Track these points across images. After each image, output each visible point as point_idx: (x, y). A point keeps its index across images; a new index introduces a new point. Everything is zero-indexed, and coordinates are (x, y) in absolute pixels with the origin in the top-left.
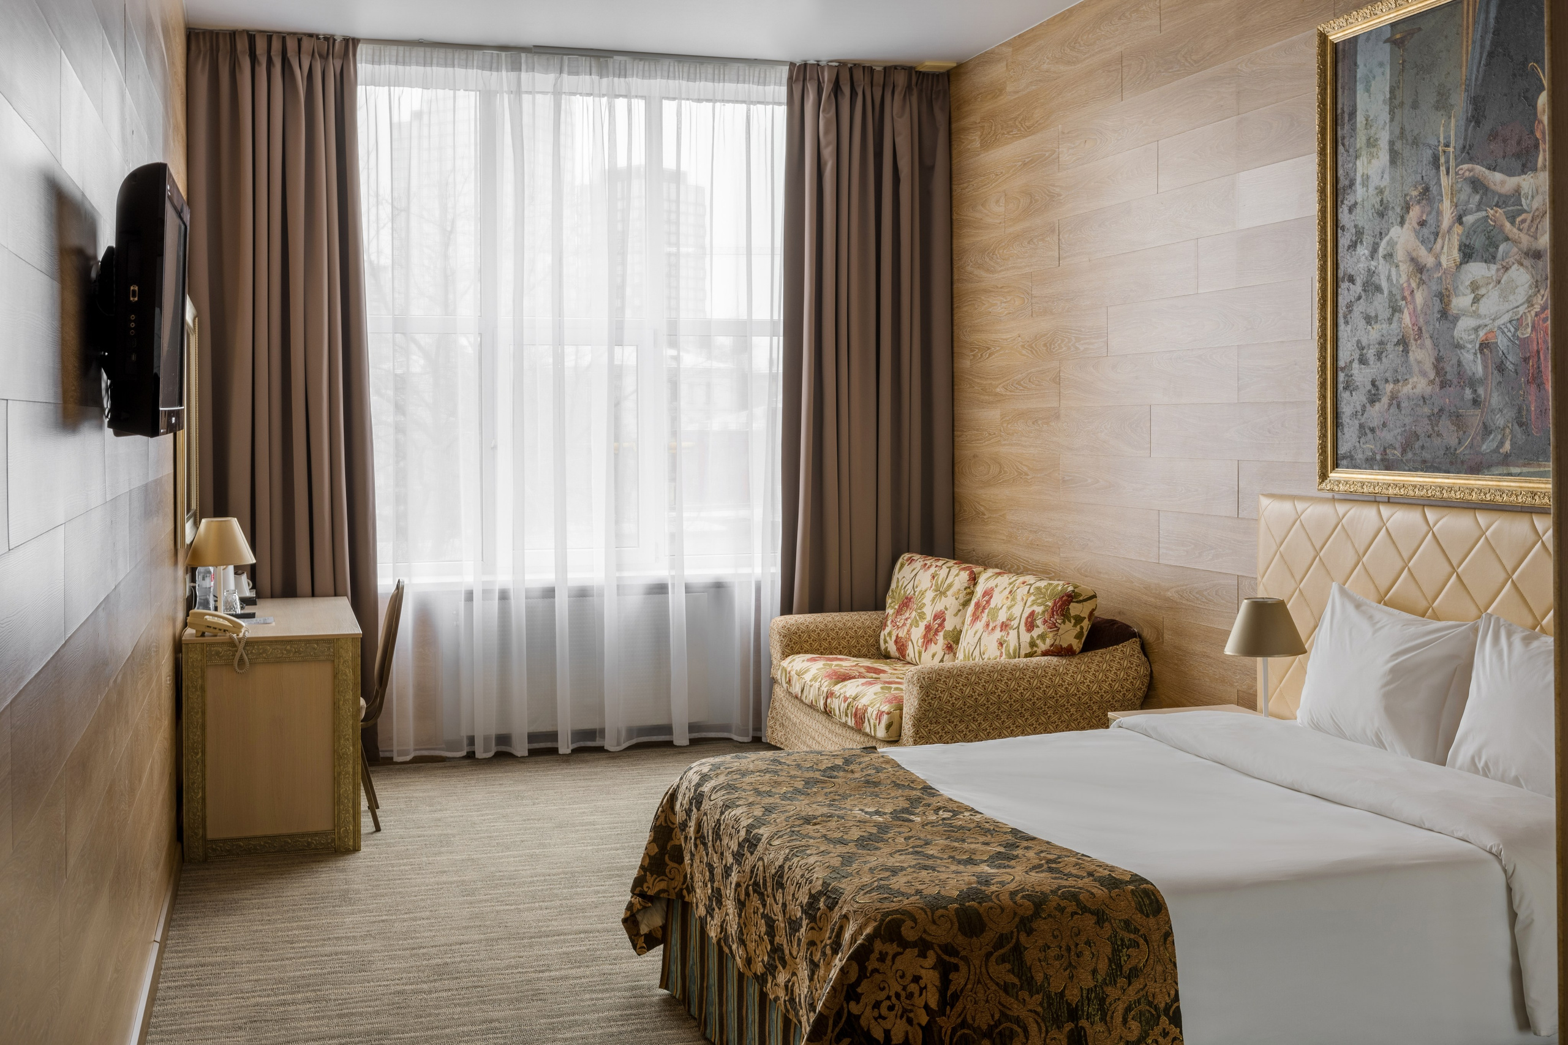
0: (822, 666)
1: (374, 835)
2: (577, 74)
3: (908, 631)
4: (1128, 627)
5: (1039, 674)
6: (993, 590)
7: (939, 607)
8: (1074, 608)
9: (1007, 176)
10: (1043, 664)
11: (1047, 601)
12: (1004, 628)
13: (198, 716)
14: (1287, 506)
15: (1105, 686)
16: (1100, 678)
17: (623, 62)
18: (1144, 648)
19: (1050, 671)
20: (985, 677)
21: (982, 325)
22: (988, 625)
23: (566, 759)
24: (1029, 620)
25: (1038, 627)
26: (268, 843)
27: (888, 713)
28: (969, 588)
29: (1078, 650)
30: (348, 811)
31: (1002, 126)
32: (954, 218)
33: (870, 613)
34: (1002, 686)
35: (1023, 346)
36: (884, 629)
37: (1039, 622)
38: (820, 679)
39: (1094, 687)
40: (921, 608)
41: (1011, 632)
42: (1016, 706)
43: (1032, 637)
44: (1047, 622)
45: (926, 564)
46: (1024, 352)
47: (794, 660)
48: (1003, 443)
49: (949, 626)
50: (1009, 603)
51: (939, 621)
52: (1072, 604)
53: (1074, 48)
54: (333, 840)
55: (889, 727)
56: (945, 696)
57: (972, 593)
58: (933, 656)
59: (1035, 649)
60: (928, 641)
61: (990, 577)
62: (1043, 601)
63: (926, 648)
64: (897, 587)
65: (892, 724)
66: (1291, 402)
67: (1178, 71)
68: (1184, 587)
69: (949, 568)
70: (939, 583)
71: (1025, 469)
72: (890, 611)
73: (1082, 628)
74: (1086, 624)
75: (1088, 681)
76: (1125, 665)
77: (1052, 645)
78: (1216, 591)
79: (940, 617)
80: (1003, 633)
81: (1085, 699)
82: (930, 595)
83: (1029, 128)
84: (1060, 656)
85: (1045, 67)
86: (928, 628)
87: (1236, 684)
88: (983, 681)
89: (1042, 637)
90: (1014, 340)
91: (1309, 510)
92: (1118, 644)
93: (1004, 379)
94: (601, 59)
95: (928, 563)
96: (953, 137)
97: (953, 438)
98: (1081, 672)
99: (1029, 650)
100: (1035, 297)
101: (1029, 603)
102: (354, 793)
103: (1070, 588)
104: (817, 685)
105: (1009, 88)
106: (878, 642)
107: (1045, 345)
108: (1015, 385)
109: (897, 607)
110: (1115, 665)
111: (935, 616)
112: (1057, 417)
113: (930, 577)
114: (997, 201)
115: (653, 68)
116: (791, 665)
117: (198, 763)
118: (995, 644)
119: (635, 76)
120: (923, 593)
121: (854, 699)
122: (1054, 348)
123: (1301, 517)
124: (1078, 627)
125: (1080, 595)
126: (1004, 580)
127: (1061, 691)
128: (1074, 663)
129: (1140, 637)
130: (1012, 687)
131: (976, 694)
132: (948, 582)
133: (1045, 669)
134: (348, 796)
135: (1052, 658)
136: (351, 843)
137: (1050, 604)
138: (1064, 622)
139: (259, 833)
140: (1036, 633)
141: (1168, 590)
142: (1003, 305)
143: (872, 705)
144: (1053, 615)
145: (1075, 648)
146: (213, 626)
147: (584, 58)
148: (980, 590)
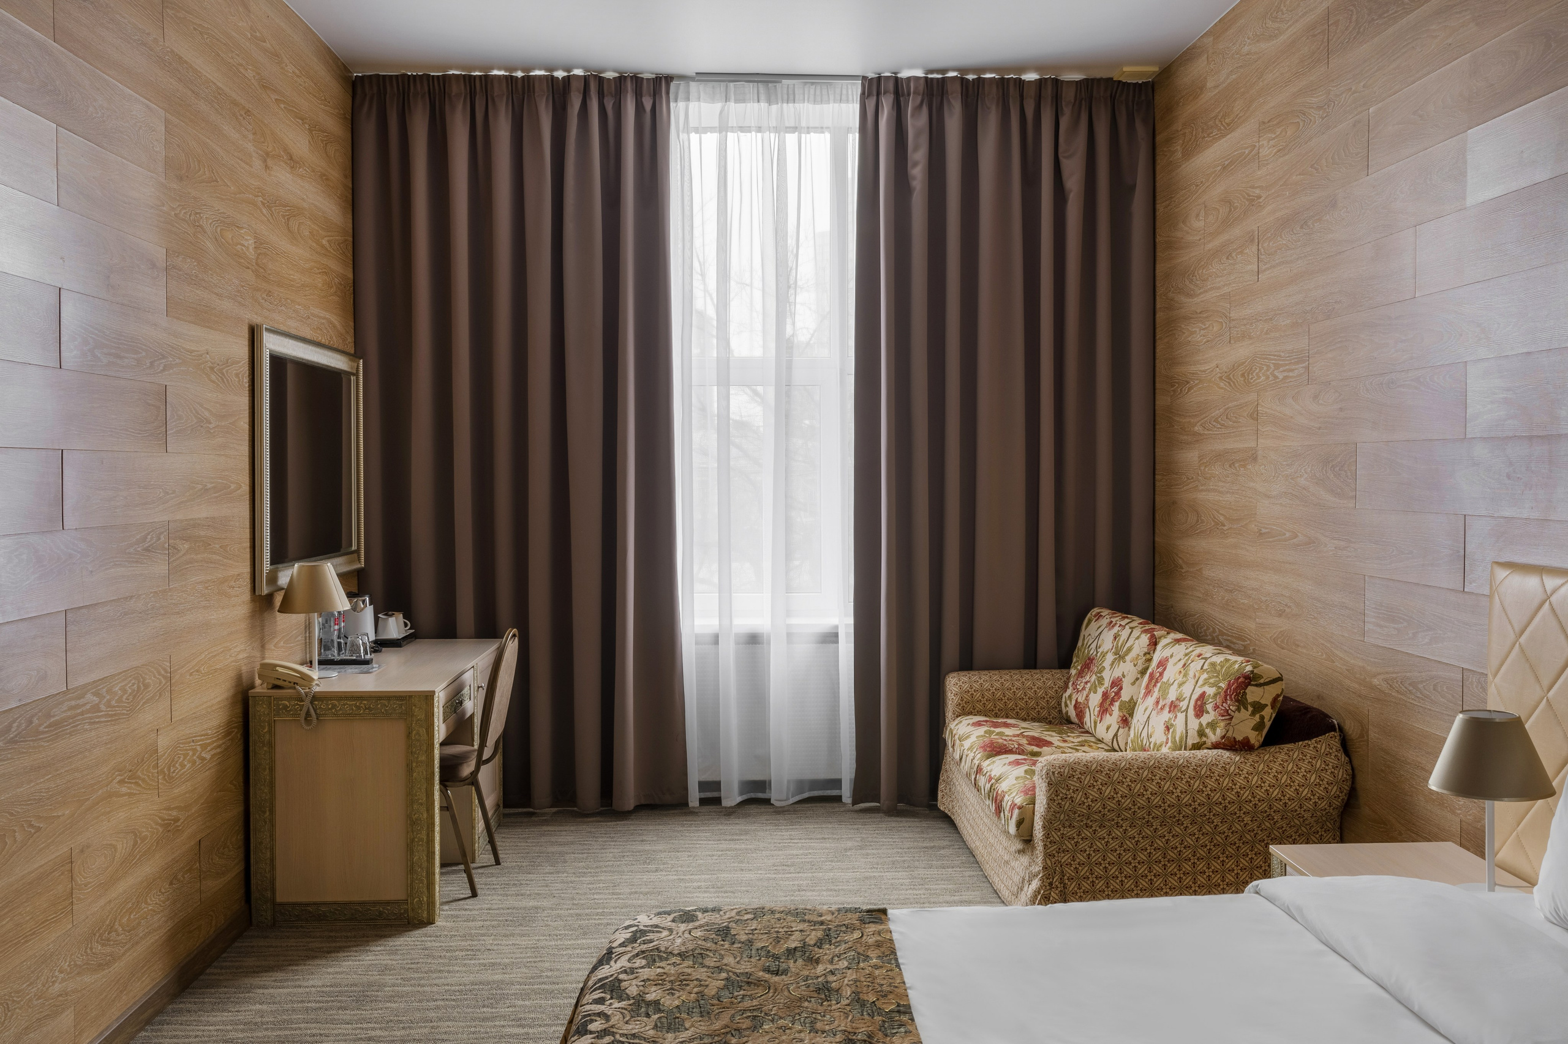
0: (983, 734)
1: (468, 901)
2: (744, 101)
3: (1087, 696)
4: (1326, 716)
5: (1203, 773)
6: (1167, 660)
7: (1117, 673)
8: (1253, 692)
9: (1207, 185)
10: (1209, 761)
11: (1220, 681)
12: (1172, 709)
13: (266, 773)
14: (1532, 582)
15: (1290, 792)
16: (1283, 781)
17: (791, 86)
18: (1345, 745)
19: (1218, 770)
20: (1131, 775)
21: (1181, 357)
22: (1158, 702)
23: (730, 813)
24: (1199, 703)
25: (1208, 712)
26: (338, 910)
27: (1019, 808)
28: (1149, 653)
29: (1257, 744)
30: (421, 881)
31: (1203, 129)
32: (1157, 240)
33: (1054, 671)
34: (1153, 787)
35: (1221, 378)
36: (1066, 691)
37: (1209, 707)
38: (975, 750)
39: (1275, 793)
40: (1101, 672)
41: (1179, 714)
42: (1172, 812)
43: (1201, 725)
44: (1218, 707)
45: (1111, 622)
46: (1222, 385)
47: (961, 722)
48: (1201, 488)
49: (1125, 696)
50: (1180, 679)
51: (1115, 689)
52: (1250, 688)
53: (1276, 18)
54: (406, 911)
55: (1020, 823)
56: (1079, 797)
57: (1150, 660)
58: (1108, 729)
59: (1204, 739)
60: (1104, 710)
61: (1168, 644)
62: (1215, 681)
63: (1101, 719)
64: (1083, 644)
65: (1023, 822)
66: (1539, 436)
67: (1396, 12)
68: (1394, 675)
69: (1132, 628)
70: (1119, 645)
71: (1222, 518)
72: (1073, 672)
73: (1262, 718)
74: (1268, 713)
75: (1267, 784)
76: (1318, 766)
77: (1223, 737)
78: (1434, 685)
79: (1117, 683)
80: (1171, 715)
81: (1263, 806)
82: (1110, 657)
83: (1228, 125)
84: (1234, 750)
85: (1246, 49)
86: (1105, 695)
87: (1459, 812)
88: (1128, 780)
89: (1212, 725)
90: (1212, 371)
91: (1563, 590)
92: (1310, 739)
93: (1202, 417)
94: (770, 85)
95: (1114, 620)
96: (1158, 151)
97: (1154, 483)
98: (1258, 773)
99: (1196, 740)
100: (1233, 320)
101: (1200, 682)
102: (428, 861)
103: (1249, 668)
104: (971, 755)
105: (1209, 85)
106: (1059, 704)
107: (1243, 375)
108: (1212, 423)
109: (1079, 667)
110: (1304, 766)
111: (1113, 683)
112: (1255, 459)
113: (1112, 638)
114: (1198, 215)
115: (825, 92)
116: (957, 727)
117: (266, 823)
118: (1162, 728)
119: (806, 101)
120: (1104, 655)
121: (997, 780)
122: (1252, 378)
123: (1553, 599)
124: (1258, 716)
125: (1261, 677)
126: (1180, 650)
127: (1231, 796)
128: (1250, 760)
129: (1341, 729)
130: (1165, 788)
131: (1119, 795)
132: (1128, 645)
133: (1211, 767)
134: (421, 864)
135: (1224, 752)
136: (425, 915)
137: (1223, 685)
138: (1239, 710)
139: (329, 899)
140: (1206, 719)
141: (1375, 676)
142: (1202, 332)
143: (1009, 793)
144: (1226, 699)
145: (1253, 741)
146: (282, 678)
147: (751, 84)
148: (1157, 657)
